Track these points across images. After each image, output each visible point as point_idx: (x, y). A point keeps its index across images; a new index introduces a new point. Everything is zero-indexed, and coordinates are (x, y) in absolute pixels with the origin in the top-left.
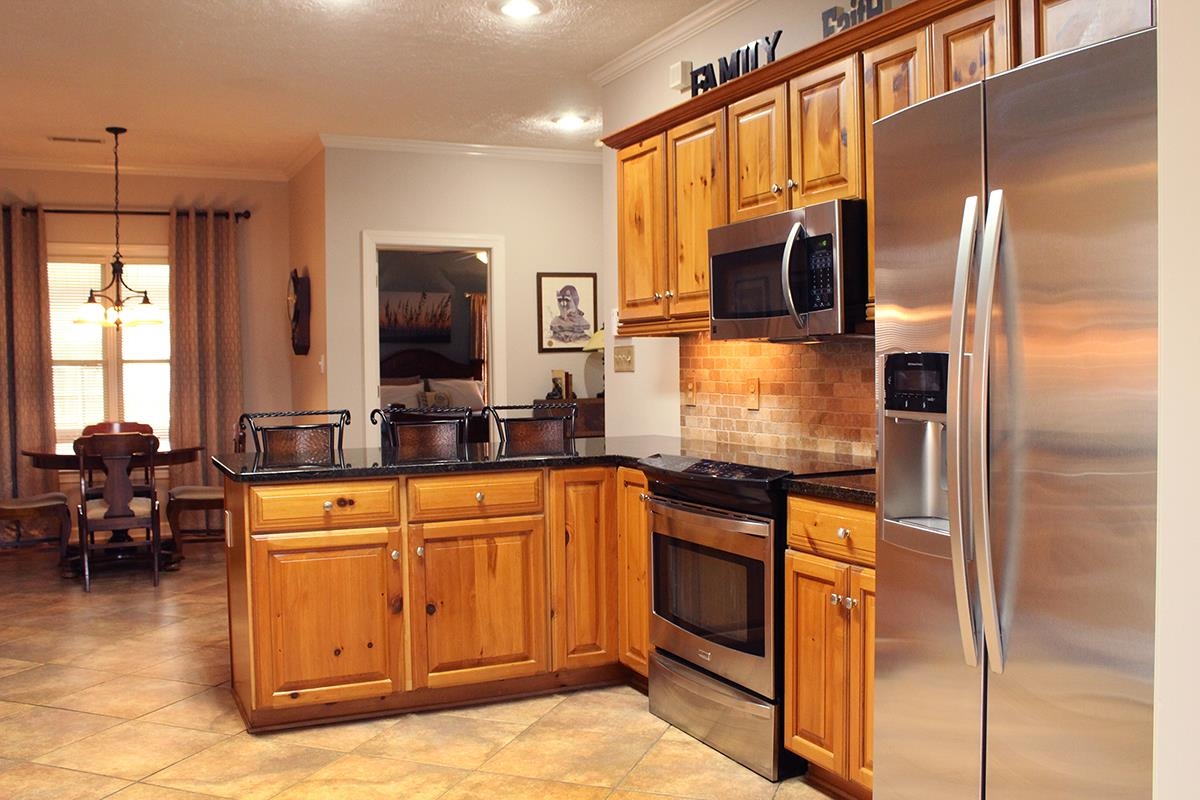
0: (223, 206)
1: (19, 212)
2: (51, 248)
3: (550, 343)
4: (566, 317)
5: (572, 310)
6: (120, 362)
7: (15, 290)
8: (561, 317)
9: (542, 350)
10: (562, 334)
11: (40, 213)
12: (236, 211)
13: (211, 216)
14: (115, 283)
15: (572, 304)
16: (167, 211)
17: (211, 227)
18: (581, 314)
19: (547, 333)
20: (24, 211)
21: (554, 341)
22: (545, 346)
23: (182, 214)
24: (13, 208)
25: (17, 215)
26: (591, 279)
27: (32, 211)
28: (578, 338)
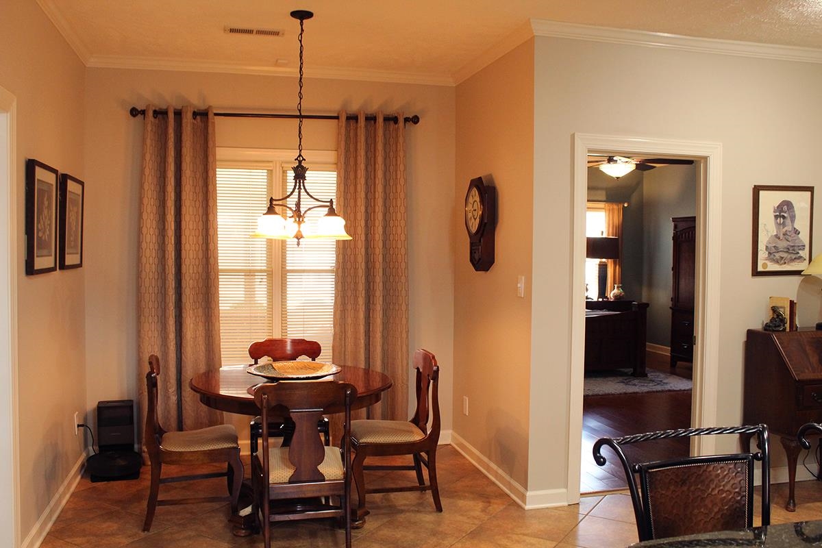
0: (392, 110)
1: (190, 115)
2: (221, 153)
3: (765, 265)
4: (781, 237)
5: (788, 228)
6: (284, 273)
7: (183, 197)
8: (777, 237)
9: (756, 273)
10: (777, 255)
11: (211, 115)
12: (405, 116)
13: (380, 120)
14: (297, 190)
15: (788, 221)
16: (336, 115)
17: (380, 132)
18: (797, 232)
19: (762, 254)
20: (195, 114)
21: (769, 263)
22: (760, 269)
23: (353, 118)
24: (184, 110)
25: (188, 118)
26: (809, 194)
27: (203, 115)
28: (792, 260)
